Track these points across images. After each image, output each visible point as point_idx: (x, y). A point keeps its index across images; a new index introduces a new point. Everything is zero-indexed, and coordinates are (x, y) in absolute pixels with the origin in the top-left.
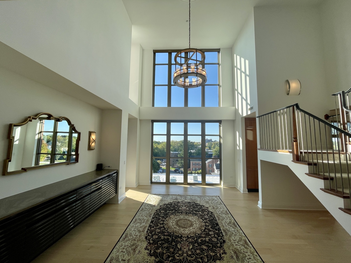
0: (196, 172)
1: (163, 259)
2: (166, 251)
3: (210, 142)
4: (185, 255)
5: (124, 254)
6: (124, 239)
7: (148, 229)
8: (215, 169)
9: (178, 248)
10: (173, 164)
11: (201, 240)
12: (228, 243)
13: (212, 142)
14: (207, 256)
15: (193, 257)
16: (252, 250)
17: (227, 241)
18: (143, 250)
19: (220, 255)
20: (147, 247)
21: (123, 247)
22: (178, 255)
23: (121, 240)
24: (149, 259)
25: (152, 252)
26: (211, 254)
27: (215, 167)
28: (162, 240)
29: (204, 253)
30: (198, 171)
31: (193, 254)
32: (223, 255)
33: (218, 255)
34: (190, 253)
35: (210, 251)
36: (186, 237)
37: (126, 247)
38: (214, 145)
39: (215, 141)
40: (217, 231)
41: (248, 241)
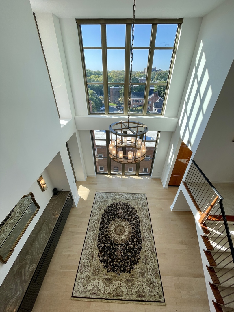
0: (136, 109)
1: (107, 264)
2: (109, 258)
3: (154, 71)
4: (119, 260)
5: (87, 261)
6: (86, 247)
7: (98, 238)
8: (154, 108)
9: (116, 255)
10: (115, 100)
11: (129, 247)
12: (143, 250)
13: (156, 71)
14: (130, 261)
15: (122, 262)
16: (155, 255)
17: (143, 248)
18: (97, 257)
19: (137, 260)
20: (99, 255)
21: (86, 255)
22: (115, 261)
23: (84, 249)
24: (100, 264)
25: (102, 259)
26: (133, 259)
27: (154, 106)
28: (107, 248)
29: (129, 259)
30: (138, 108)
31: (123, 260)
32: (139, 260)
33: (136, 260)
34: (122, 259)
35: (132, 257)
36: (120, 245)
37: (88, 255)
38: (157, 76)
39: (160, 70)
40: (139, 238)
41: (154, 247)
